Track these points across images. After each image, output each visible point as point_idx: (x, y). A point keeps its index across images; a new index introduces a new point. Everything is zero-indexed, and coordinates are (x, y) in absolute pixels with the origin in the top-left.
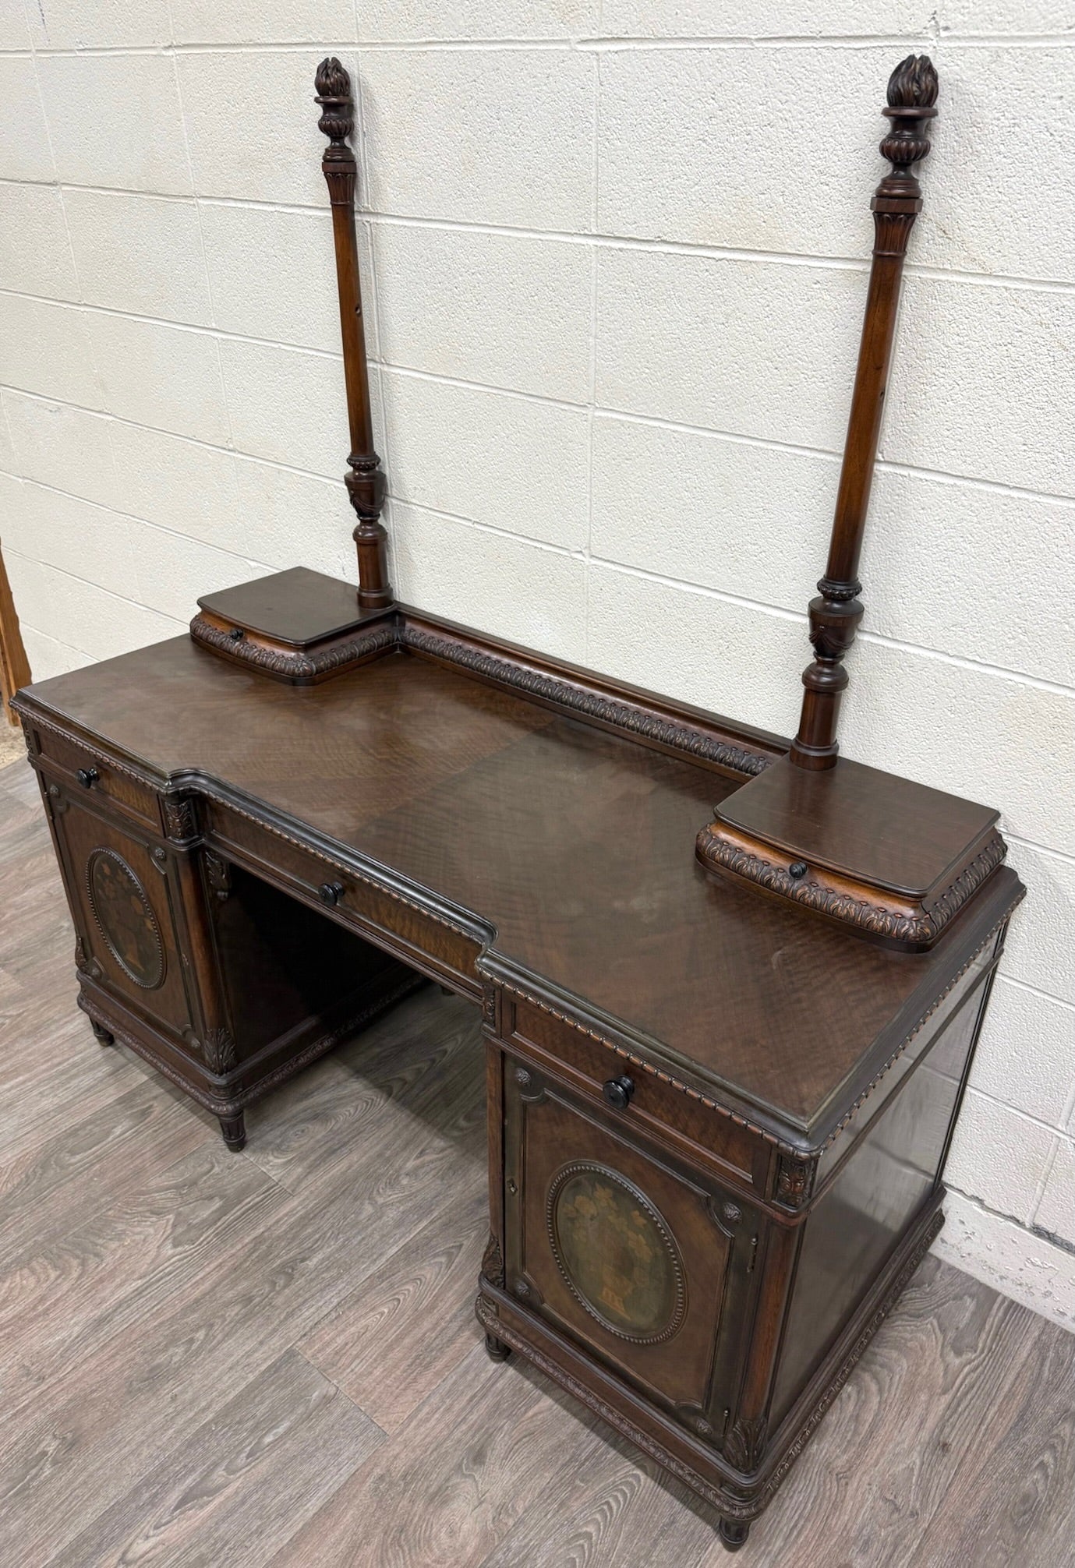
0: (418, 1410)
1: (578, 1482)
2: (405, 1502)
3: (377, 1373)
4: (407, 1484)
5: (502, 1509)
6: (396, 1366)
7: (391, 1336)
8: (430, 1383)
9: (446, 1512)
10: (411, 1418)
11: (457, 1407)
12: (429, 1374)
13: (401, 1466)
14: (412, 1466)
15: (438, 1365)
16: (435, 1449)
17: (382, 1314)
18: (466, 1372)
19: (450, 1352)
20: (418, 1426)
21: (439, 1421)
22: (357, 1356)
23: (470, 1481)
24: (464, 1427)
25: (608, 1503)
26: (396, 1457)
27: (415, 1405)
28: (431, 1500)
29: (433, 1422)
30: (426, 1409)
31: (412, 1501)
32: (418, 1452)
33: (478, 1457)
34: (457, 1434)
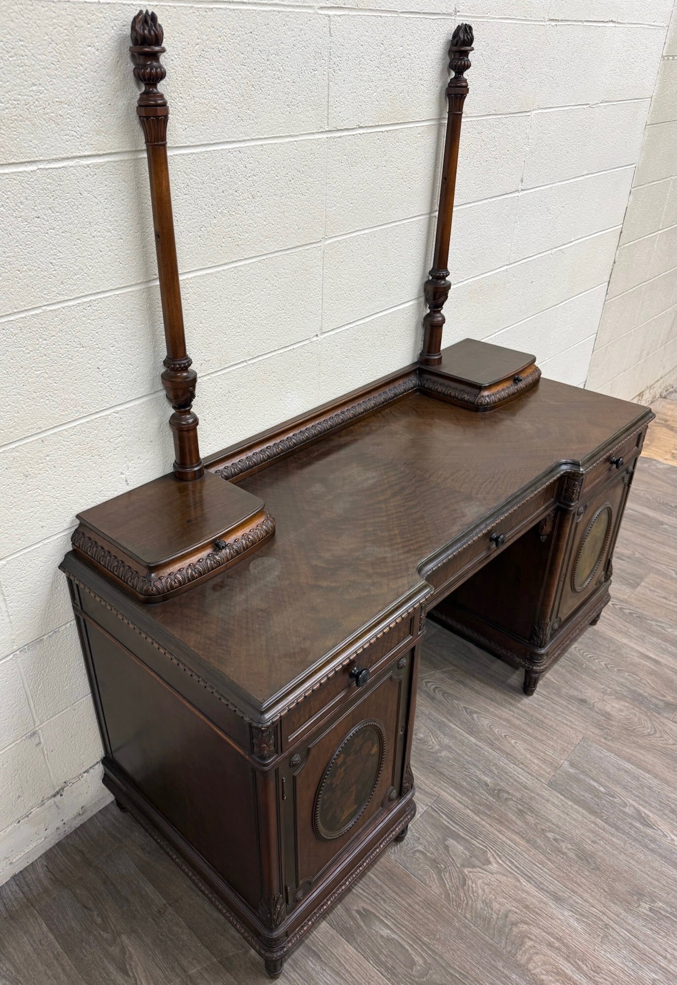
0: (566, 725)
1: (584, 666)
2: (614, 729)
3: (551, 743)
4: (605, 728)
5: (604, 693)
6: (546, 735)
7: (528, 738)
8: (551, 720)
9: (612, 713)
10: (571, 728)
11: (560, 709)
12: (546, 721)
13: (597, 731)
14: (596, 727)
15: (540, 717)
16: (584, 717)
17: (516, 743)
18: (541, 706)
19: (532, 712)
20: (575, 725)
21: (570, 716)
22: (544, 753)
23: (596, 704)
24: (570, 707)
25: (590, 657)
26: (594, 733)
27: (564, 726)
28: (609, 719)
29: (571, 719)
30: (565, 721)
31: (612, 726)
32: (588, 724)
33: (583, 701)
34: (574, 709)
